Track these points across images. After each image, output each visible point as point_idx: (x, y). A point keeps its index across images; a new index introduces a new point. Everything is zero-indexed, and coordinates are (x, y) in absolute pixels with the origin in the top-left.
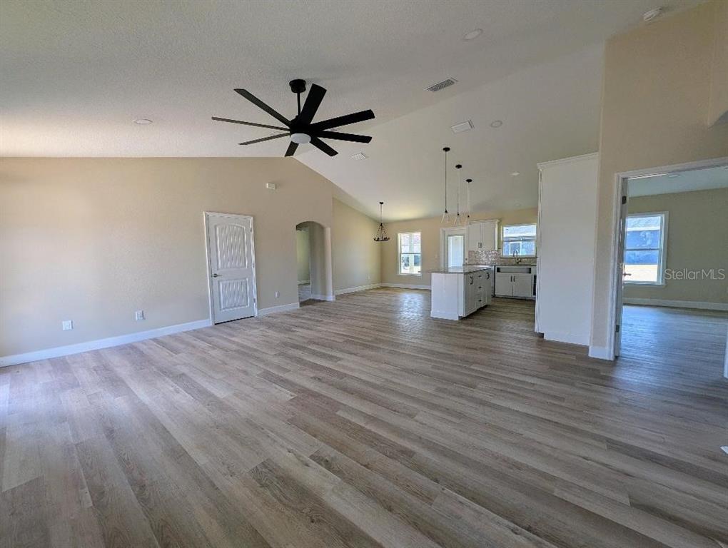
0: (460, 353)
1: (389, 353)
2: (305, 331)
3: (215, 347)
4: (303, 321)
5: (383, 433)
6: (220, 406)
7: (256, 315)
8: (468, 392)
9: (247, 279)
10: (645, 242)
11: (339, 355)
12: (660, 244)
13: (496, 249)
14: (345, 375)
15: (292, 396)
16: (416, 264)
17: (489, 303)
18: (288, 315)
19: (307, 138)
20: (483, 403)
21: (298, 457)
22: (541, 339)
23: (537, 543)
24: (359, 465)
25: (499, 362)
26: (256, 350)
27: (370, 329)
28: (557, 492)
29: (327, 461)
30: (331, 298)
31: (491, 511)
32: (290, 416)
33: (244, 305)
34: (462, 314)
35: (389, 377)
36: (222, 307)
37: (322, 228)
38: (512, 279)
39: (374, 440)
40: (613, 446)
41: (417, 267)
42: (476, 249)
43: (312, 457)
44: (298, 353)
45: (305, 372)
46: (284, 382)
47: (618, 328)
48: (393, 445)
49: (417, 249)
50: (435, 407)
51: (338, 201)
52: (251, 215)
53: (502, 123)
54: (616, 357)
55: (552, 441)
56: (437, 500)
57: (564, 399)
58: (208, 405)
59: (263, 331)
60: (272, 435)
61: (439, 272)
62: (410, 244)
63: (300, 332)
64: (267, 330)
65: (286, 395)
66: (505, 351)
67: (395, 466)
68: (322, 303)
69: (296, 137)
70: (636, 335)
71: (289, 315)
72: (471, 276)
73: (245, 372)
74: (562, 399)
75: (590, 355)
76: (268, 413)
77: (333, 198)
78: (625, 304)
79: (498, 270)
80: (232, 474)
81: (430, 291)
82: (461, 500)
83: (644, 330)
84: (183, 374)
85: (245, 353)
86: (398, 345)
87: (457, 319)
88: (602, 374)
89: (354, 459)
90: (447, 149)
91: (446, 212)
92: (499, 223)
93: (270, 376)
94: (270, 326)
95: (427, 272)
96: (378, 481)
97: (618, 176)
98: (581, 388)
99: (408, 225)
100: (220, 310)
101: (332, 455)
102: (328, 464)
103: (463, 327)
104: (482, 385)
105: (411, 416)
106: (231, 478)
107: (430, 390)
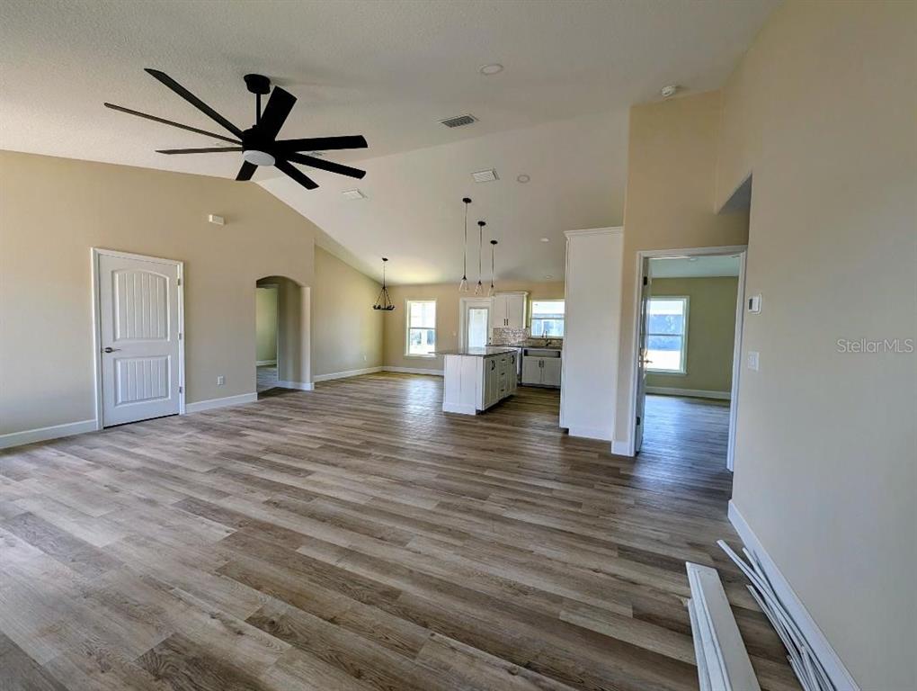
0: (472, 456)
1: (383, 460)
2: (263, 435)
3: (98, 464)
4: (263, 420)
5: (361, 571)
6: (97, 559)
7: (182, 412)
8: (476, 505)
9: (169, 357)
10: (669, 327)
11: (310, 467)
12: (682, 330)
13: (524, 327)
14: (316, 495)
15: (227, 532)
16: (429, 341)
17: (514, 394)
18: (238, 411)
19: (271, 159)
20: (495, 518)
21: (226, 623)
22: (566, 435)
23: (535, 681)
24: (321, 620)
25: (517, 465)
26: (174, 467)
27: (360, 429)
28: (563, 615)
29: (273, 622)
30: (307, 386)
31: (489, 652)
32: (222, 563)
33: (161, 397)
34: (481, 408)
35: (377, 493)
36: (120, 401)
37: (298, 288)
38: (541, 364)
39: (348, 584)
40: (625, 553)
41: (430, 346)
42: (501, 325)
43: (250, 620)
44: (246, 468)
45: (253, 495)
46: (216, 513)
47: (638, 421)
48: (373, 585)
49: (431, 323)
50: (433, 528)
51: (324, 252)
52: (181, 261)
53: (529, 179)
54: (637, 453)
55: (564, 555)
56: (423, 651)
57: (581, 504)
58: (73, 561)
59: (190, 436)
60: (184, 594)
61: (457, 353)
62: (421, 316)
63: (254, 436)
64: (199, 435)
65: (218, 531)
66: (525, 451)
67: (373, 615)
68: (295, 394)
69: (252, 156)
70: (657, 428)
71: (240, 411)
72: (493, 360)
73: (151, 502)
74: (579, 505)
75: (613, 452)
76: (184, 563)
77: (315, 246)
78: (648, 394)
79: (526, 353)
80: (105, 669)
81: (443, 377)
82: (453, 645)
83: (667, 422)
84: (29, 514)
85: (155, 473)
86: (396, 449)
87: (474, 414)
88: (622, 472)
89: (315, 613)
90: (467, 201)
91: (465, 278)
92: (527, 297)
93: (193, 505)
94: (206, 428)
95: (441, 353)
96: (346, 638)
97: (640, 255)
98: (600, 490)
99: (420, 291)
100: (116, 405)
101: (283, 612)
102: (274, 627)
103: (480, 423)
104: (494, 495)
105: (402, 544)
106: (102, 675)
107: (430, 506)
